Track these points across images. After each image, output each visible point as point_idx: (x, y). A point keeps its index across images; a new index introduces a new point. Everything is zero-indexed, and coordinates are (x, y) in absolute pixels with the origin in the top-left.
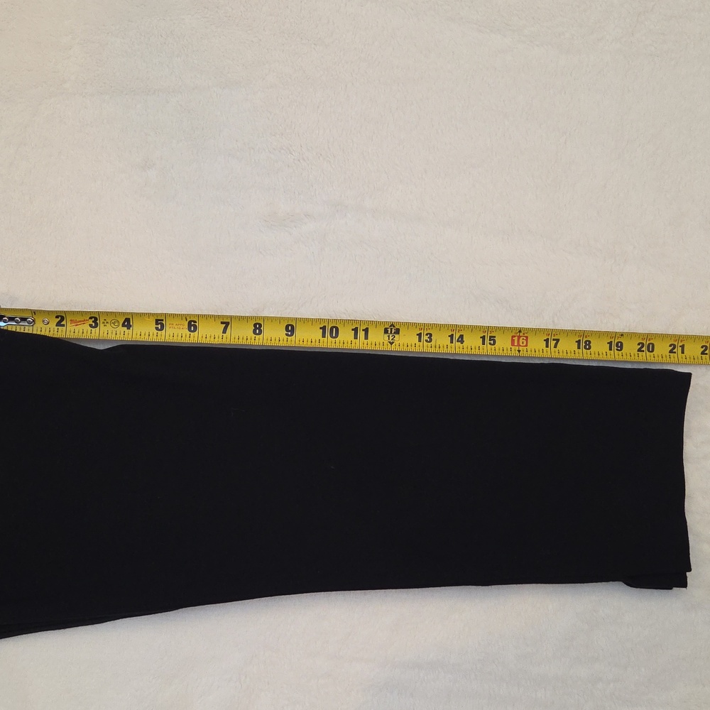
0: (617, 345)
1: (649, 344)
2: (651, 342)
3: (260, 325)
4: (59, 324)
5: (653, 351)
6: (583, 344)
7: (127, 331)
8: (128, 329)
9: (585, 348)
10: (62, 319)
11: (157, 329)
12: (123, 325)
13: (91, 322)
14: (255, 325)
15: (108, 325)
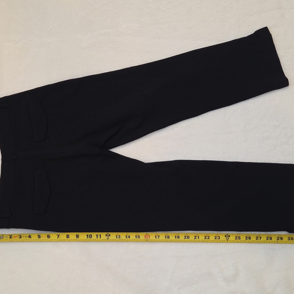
0: (178, 237)
1: (188, 236)
2: (188, 235)
3: (68, 235)
4: (10, 238)
5: (189, 238)
6: (167, 237)
7: (30, 239)
8: (30, 238)
9: (168, 238)
10: (11, 236)
11: (38, 238)
12: (29, 237)
13: (19, 237)
14: (67, 235)
15: (24, 237)
